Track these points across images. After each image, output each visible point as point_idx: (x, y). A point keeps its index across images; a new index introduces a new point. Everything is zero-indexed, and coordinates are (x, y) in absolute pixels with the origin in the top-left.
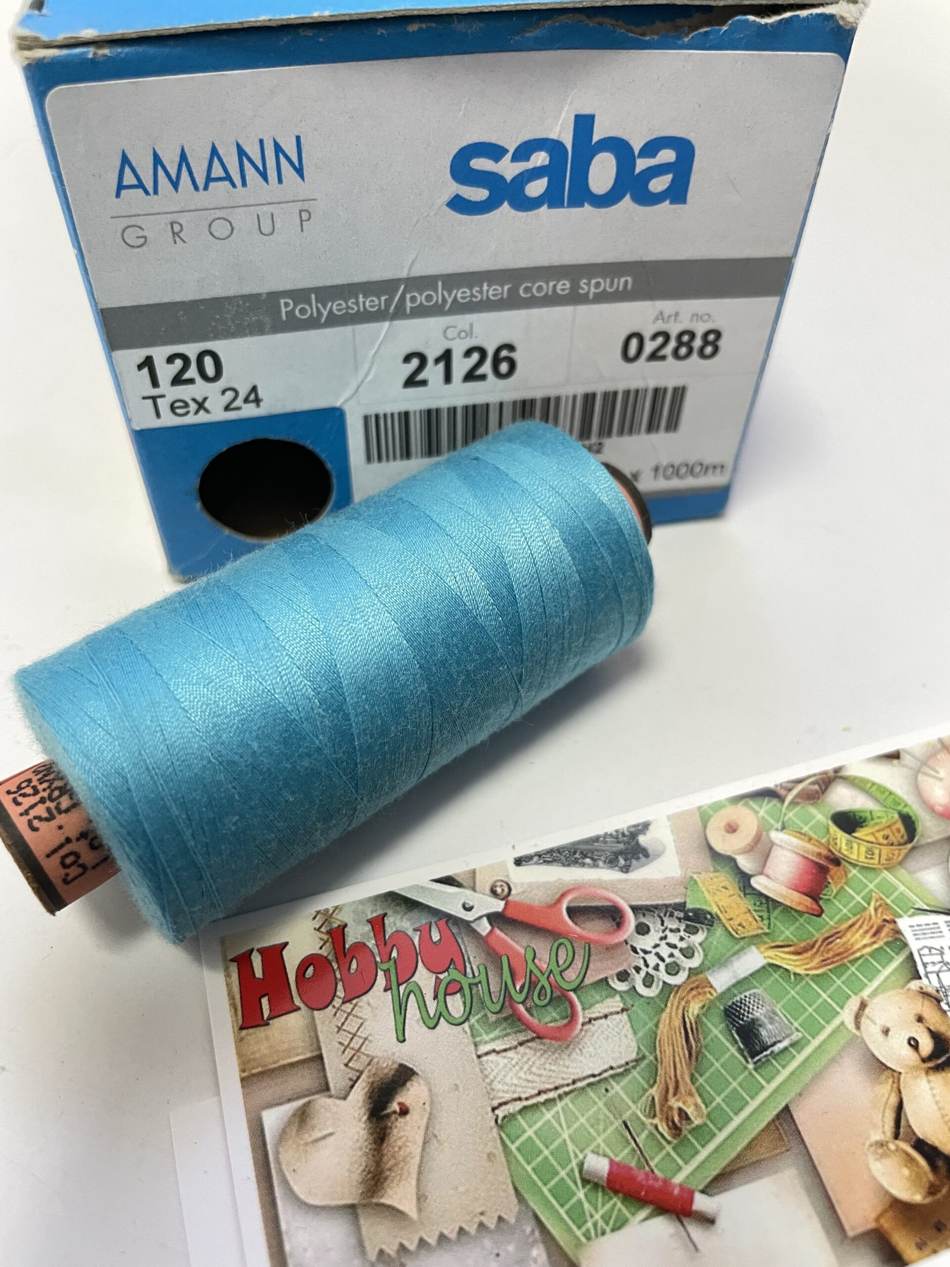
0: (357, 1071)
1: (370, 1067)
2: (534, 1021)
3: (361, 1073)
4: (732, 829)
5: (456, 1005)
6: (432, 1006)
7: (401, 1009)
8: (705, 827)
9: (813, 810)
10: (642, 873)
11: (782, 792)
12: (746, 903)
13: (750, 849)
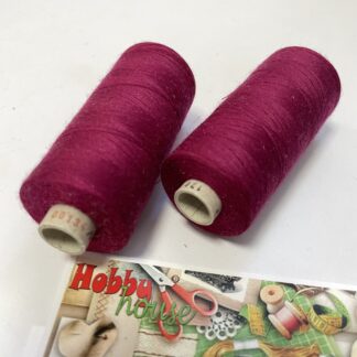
0: (98, 317)
1: (102, 318)
2: (163, 329)
3: (98, 319)
4: (271, 293)
5: (140, 311)
6: (132, 308)
7: (122, 304)
8: (261, 288)
9: (307, 300)
10: (229, 295)
11: (299, 288)
12: (263, 323)
13: (275, 304)
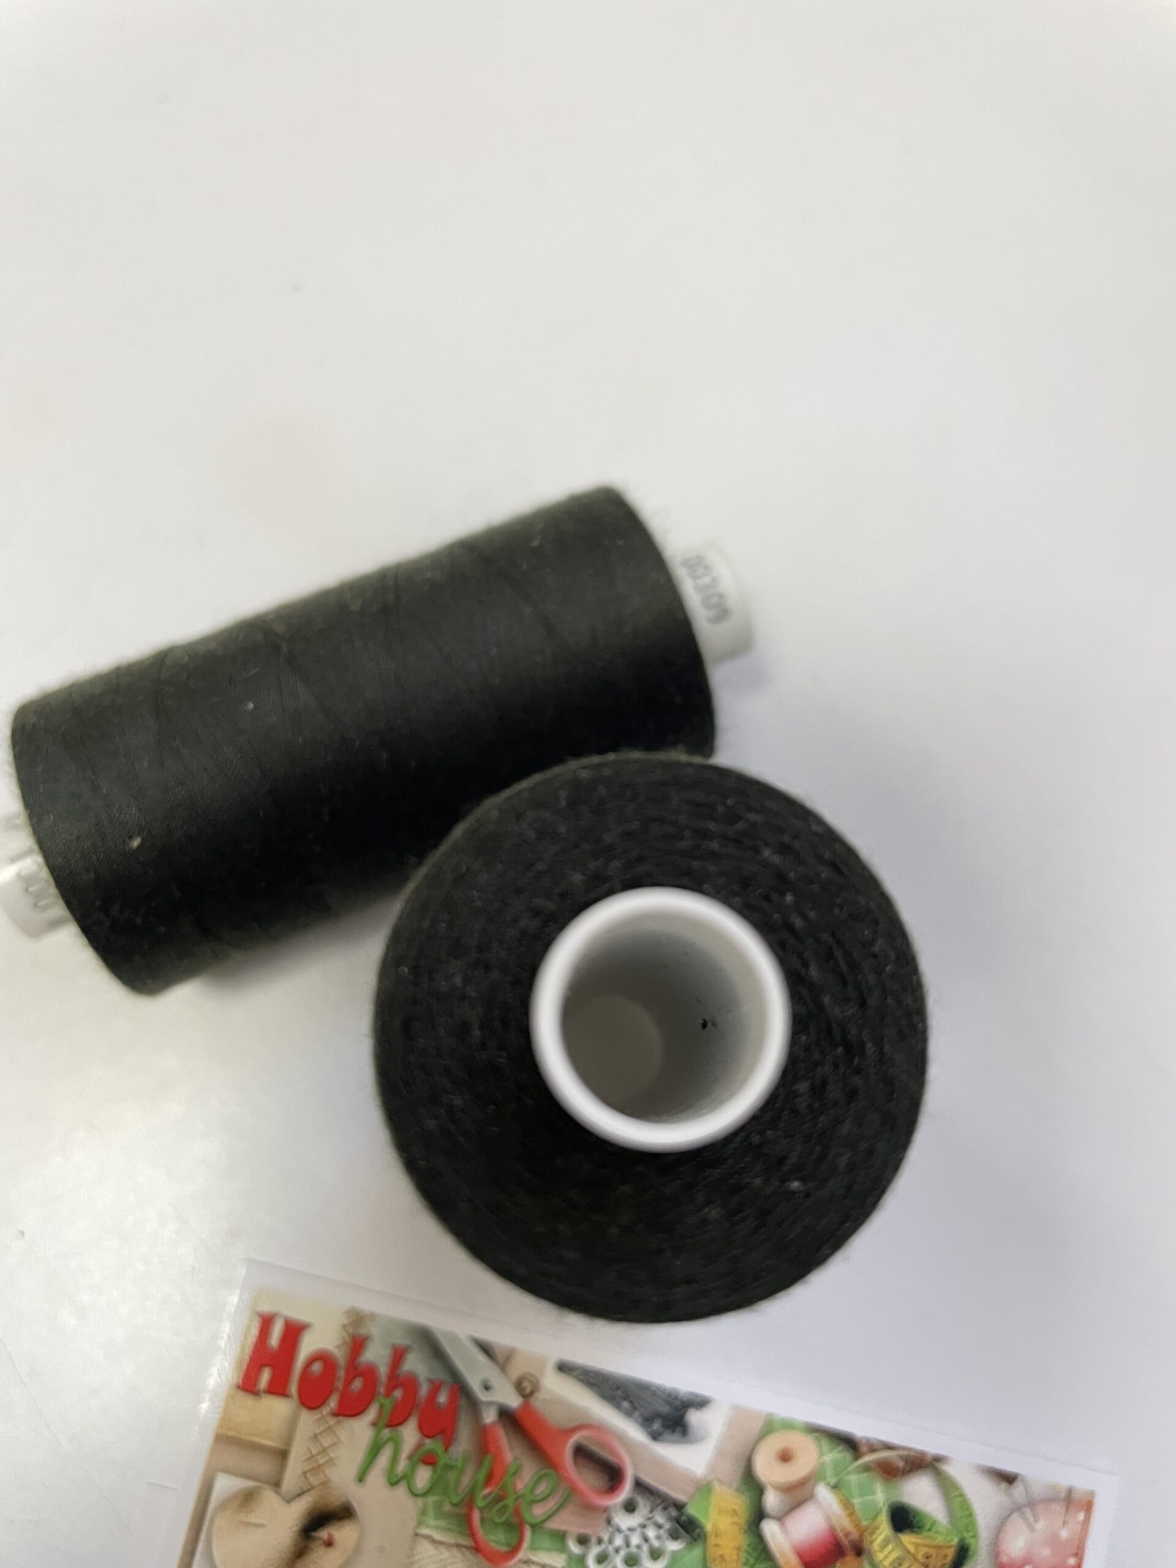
0: (310, 1484)
1: (321, 1487)
2: (480, 1532)
3: (313, 1488)
4: (785, 1457)
5: (423, 1476)
6: (402, 1465)
7: (375, 1451)
8: (760, 1439)
9: (879, 1487)
10: (667, 1449)
11: (864, 1449)
12: (743, 1542)
13: (787, 1489)
